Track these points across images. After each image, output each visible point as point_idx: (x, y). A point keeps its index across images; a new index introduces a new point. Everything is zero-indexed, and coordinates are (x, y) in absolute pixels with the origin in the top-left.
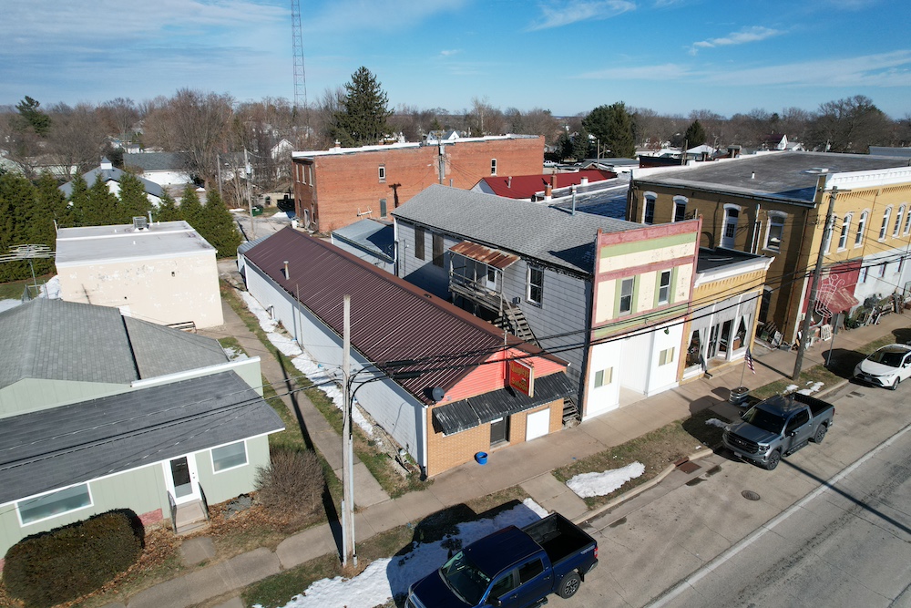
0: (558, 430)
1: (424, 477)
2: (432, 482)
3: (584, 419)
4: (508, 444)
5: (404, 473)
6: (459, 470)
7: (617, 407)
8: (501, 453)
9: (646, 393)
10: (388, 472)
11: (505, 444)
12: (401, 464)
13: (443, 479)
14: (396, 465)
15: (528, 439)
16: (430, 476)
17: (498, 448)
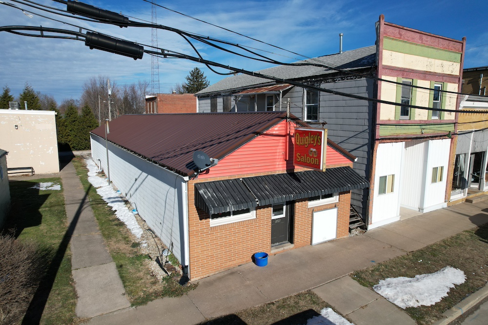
0: (345, 237)
1: (185, 279)
2: (195, 286)
3: (370, 227)
4: (292, 246)
5: (161, 274)
6: (232, 273)
7: (398, 219)
8: (285, 255)
9: (421, 209)
10: (141, 274)
11: (289, 246)
12: (161, 265)
13: (209, 283)
14: (154, 266)
15: (315, 242)
16: (194, 279)
17: (281, 249)
